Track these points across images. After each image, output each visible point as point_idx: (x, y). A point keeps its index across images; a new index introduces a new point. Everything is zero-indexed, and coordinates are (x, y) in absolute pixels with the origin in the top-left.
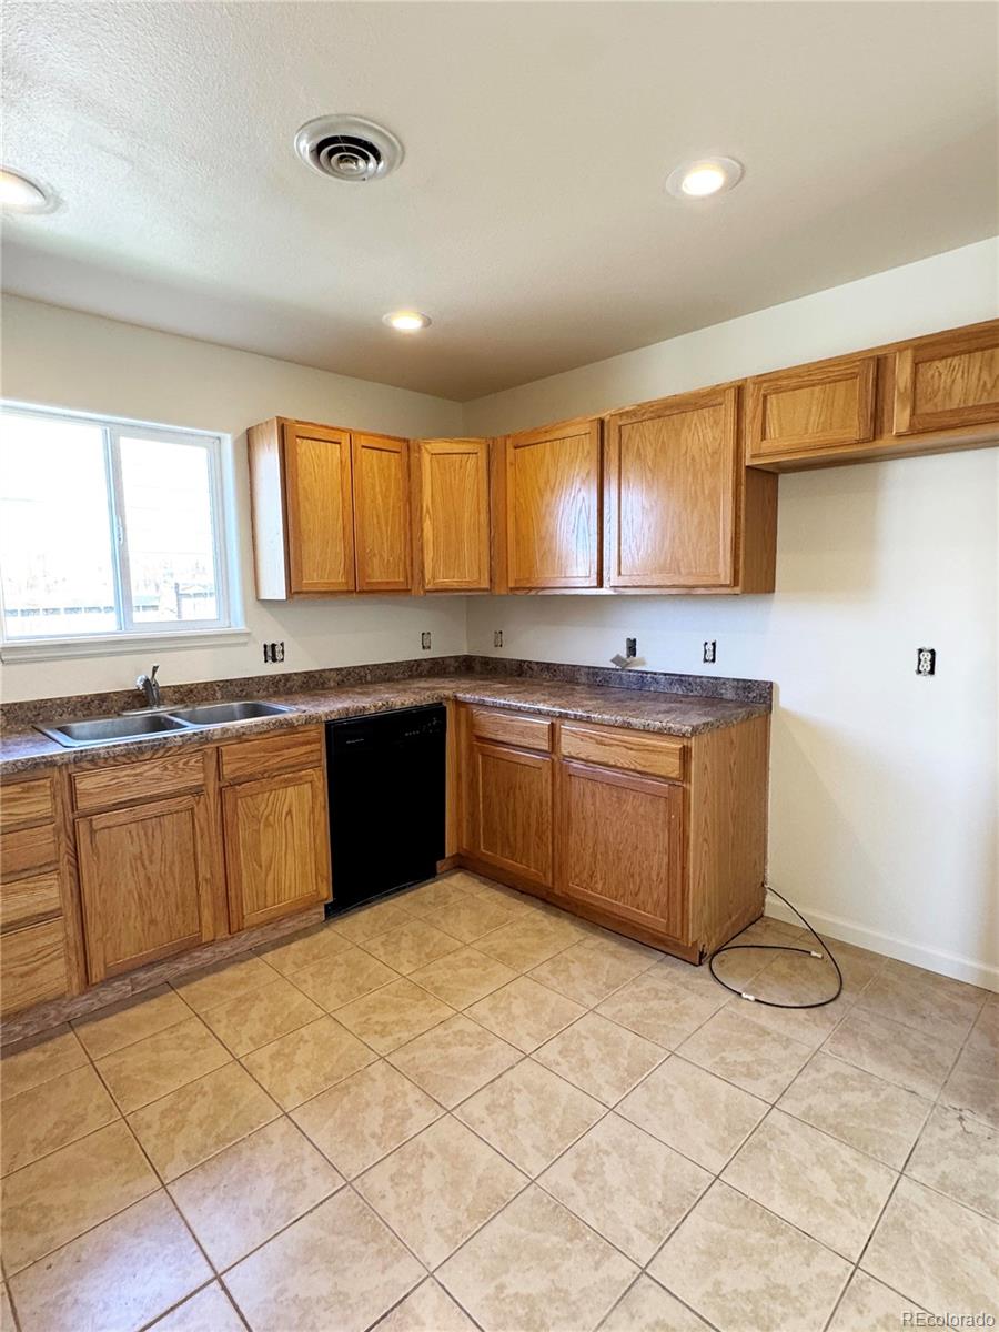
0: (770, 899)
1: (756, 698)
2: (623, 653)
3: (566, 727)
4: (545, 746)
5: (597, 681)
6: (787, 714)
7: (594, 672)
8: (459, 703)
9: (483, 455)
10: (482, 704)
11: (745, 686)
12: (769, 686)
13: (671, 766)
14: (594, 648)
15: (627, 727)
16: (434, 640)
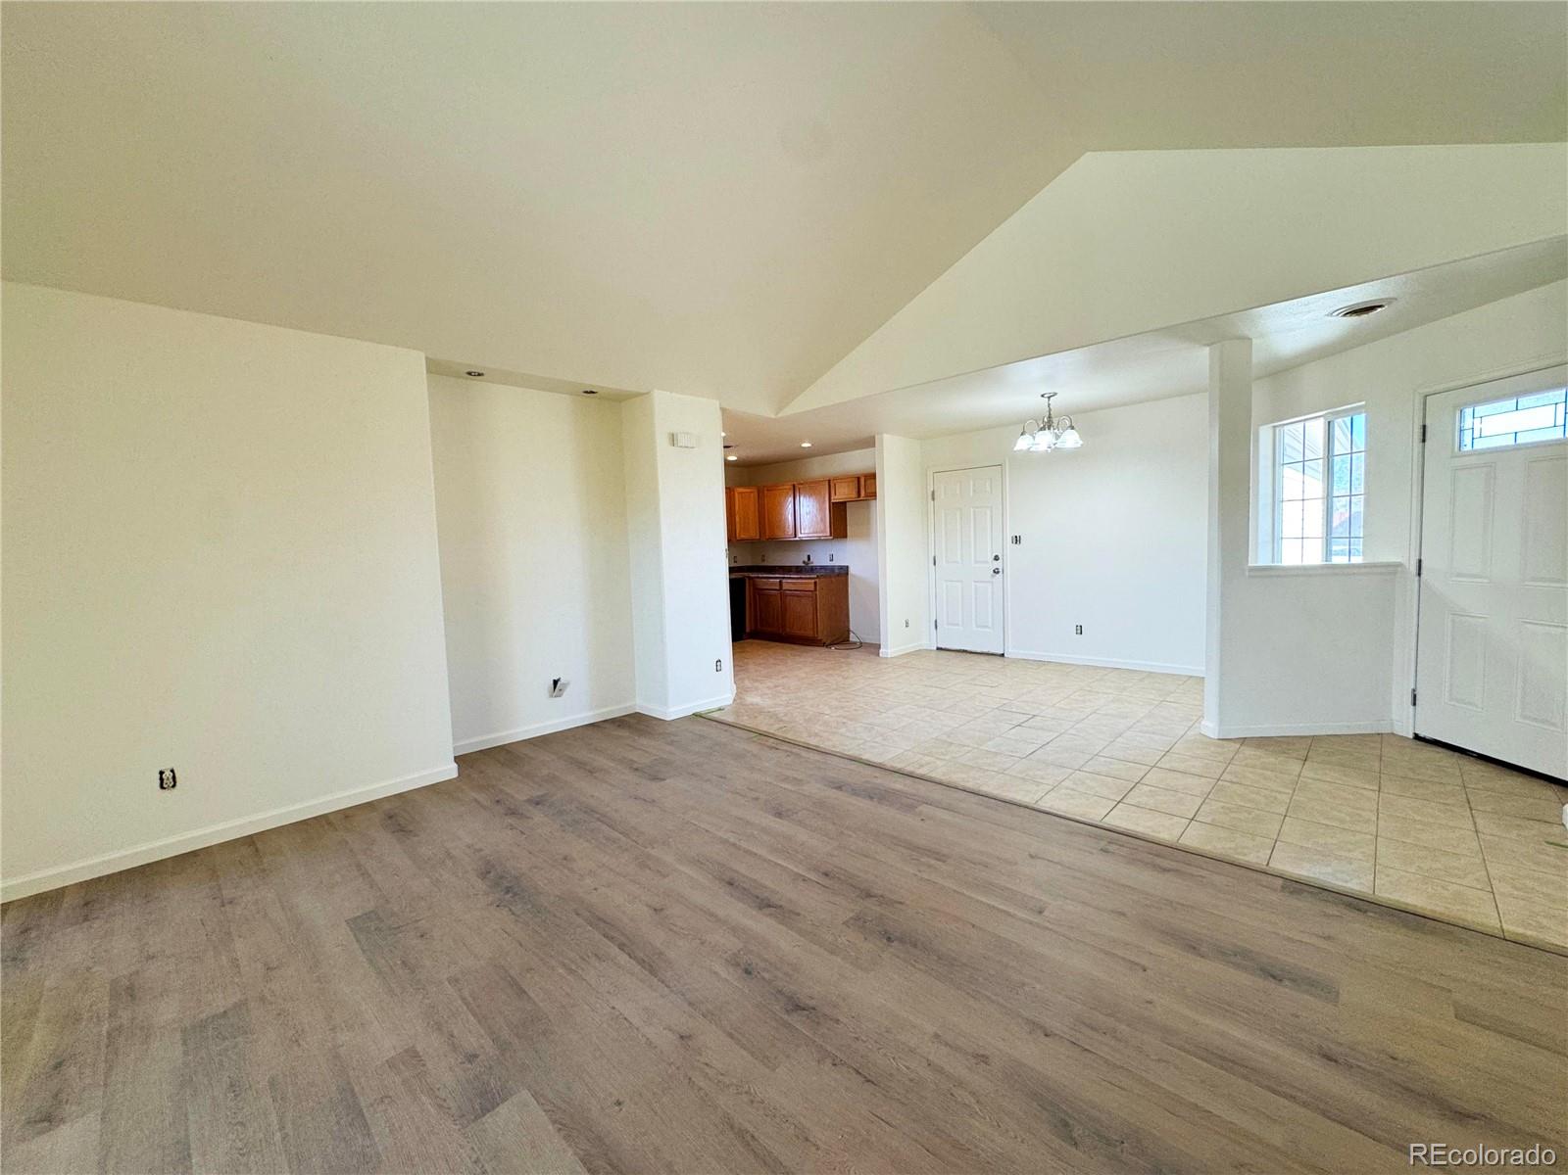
0: (851, 634)
1: (843, 572)
2: (806, 560)
3: (784, 581)
4: (778, 588)
5: (798, 570)
6: (854, 576)
7: (797, 567)
8: (750, 578)
9: (756, 493)
10: (758, 577)
11: (841, 567)
12: (847, 567)
13: (812, 587)
14: (797, 560)
15: (801, 578)
16: (739, 559)
